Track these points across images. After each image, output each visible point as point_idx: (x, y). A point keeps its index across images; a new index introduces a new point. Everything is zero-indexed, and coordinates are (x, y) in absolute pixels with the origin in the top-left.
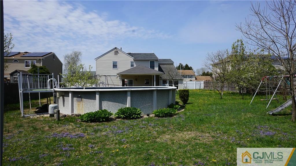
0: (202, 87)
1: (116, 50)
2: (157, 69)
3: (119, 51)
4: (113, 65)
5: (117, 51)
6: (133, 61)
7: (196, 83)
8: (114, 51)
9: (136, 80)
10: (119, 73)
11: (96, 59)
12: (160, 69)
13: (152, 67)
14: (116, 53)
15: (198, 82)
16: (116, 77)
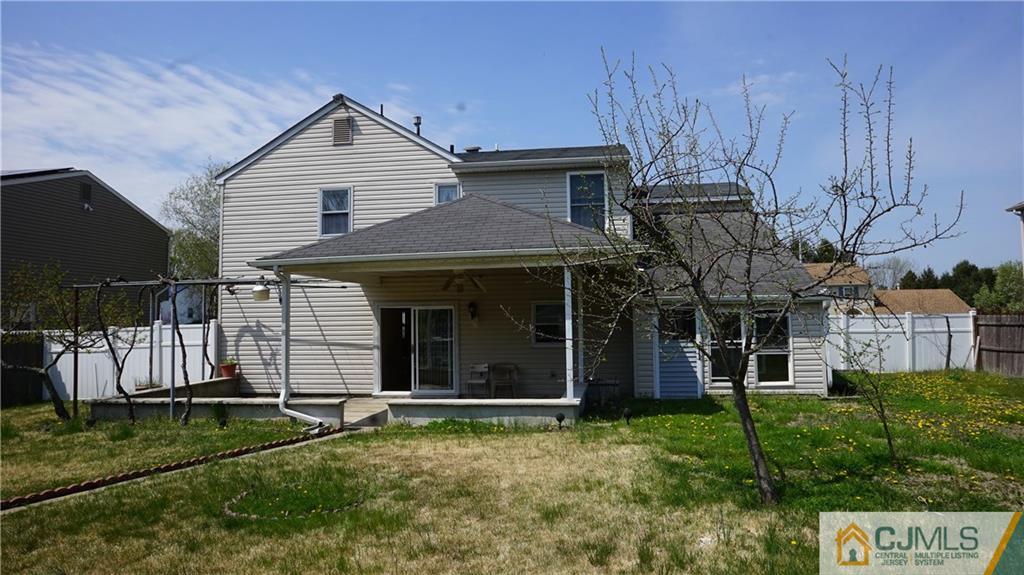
0: (965, 355)
1: (341, 114)
2: (622, 226)
3: (360, 121)
4: (324, 216)
5: (350, 121)
6: (451, 178)
7: (913, 327)
8: (328, 123)
9: (474, 309)
10: (276, 257)
11: (221, 181)
12: (649, 227)
13: (587, 210)
14: (345, 132)
15: (927, 321)
16: (259, 288)
